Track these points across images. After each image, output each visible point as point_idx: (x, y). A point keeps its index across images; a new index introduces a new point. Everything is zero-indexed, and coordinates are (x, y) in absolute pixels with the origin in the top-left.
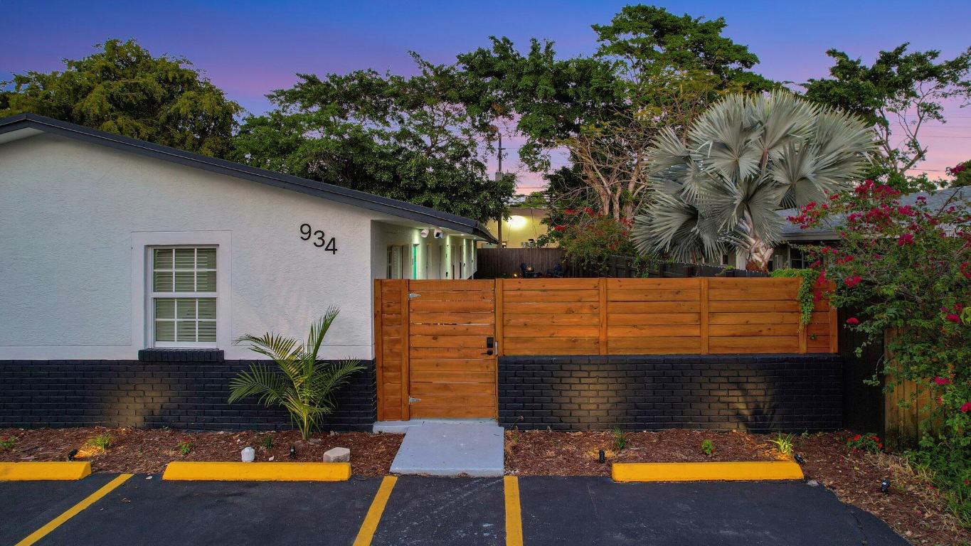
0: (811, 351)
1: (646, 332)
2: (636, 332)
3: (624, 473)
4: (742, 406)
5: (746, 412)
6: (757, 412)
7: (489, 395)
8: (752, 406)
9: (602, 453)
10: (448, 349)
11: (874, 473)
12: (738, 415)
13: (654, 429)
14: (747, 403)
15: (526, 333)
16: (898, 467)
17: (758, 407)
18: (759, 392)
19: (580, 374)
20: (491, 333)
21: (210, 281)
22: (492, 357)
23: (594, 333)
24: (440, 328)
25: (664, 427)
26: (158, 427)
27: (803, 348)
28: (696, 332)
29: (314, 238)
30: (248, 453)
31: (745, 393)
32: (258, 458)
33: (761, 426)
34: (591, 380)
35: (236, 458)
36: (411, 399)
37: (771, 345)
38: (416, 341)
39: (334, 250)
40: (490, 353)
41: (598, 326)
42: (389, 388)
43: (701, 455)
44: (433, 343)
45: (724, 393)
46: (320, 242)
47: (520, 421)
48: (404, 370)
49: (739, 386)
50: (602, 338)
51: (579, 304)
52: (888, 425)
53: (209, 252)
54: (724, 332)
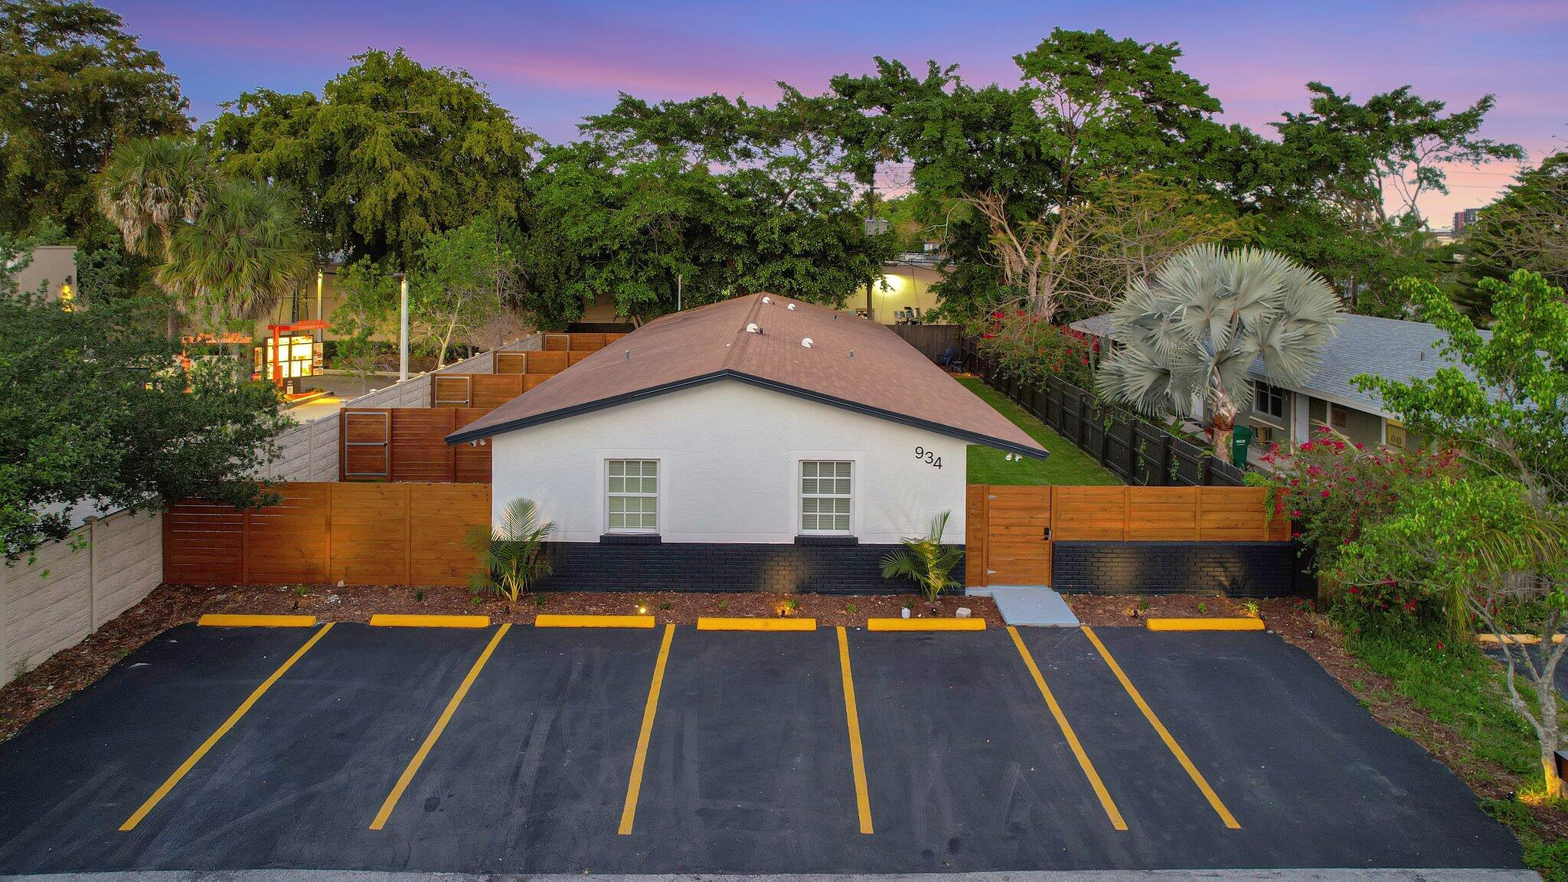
0: (1273, 539)
1: (1156, 525)
2: (1148, 525)
3: (1155, 624)
4: (1223, 579)
5: (1226, 583)
6: (1233, 582)
7: (1046, 567)
8: (1230, 578)
9: (1136, 612)
10: (1016, 535)
11: (1308, 626)
12: (1220, 584)
13: (1162, 593)
14: (1226, 577)
15: (1071, 525)
16: (1321, 622)
17: (1234, 579)
18: (1235, 568)
19: (1111, 555)
20: (1048, 526)
21: (845, 487)
22: (1047, 541)
23: (1119, 525)
24: (1010, 521)
25: (1169, 592)
26: (808, 593)
27: (1266, 538)
28: (1193, 526)
29: (926, 457)
30: (906, 612)
31: (1226, 569)
32: (913, 616)
33: (1236, 592)
34: (1119, 560)
35: (899, 616)
36: (990, 572)
37: (1243, 535)
38: (993, 530)
39: (940, 466)
40: (1046, 539)
41: (1123, 520)
42: (972, 565)
43: (1198, 613)
44: (1005, 532)
45: (1211, 569)
46: (930, 460)
47: (1070, 588)
48: (985, 550)
49: (1221, 564)
50: (1126, 529)
51: (1109, 505)
52: (1320, 594)
53: (845, 466)
54: (1212, 526)
